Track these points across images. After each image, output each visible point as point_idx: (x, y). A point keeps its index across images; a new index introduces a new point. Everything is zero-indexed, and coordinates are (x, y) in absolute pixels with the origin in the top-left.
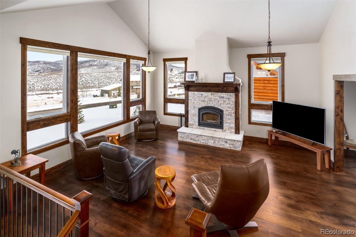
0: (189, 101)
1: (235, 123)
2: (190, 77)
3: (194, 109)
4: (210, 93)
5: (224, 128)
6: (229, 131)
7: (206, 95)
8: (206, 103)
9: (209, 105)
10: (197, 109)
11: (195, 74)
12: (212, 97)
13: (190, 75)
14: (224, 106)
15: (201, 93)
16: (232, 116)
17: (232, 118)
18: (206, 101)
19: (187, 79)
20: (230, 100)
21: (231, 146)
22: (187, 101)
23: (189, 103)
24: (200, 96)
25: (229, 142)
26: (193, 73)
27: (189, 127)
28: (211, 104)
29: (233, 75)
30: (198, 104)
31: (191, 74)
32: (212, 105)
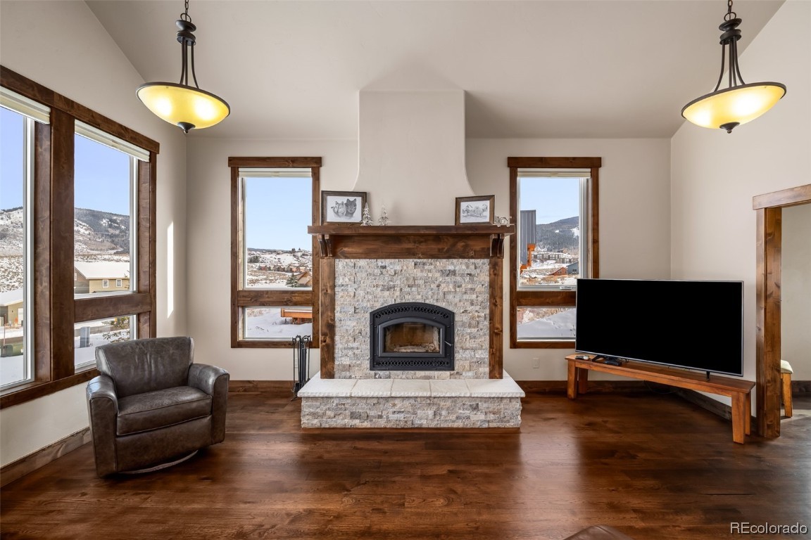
0: (337, 289)
1: (491, 346)
2: (342, 210)
3: (357, 316)
4: (410, 262)
5: (457, 365)
6: (470, 374)
7: (398, 268)
8: (398, 293)
9: (409, 299)
10: (368, 316)
11: (359, 200)
12: (418, 273)
13: (343, 204)
14: (457, 300)
15: (381, 262)
16: (481, 326)
17: (481, 333)
18: (398, 289)
19: (331, 217)
20: (475, 279)
21: (491, 417)
22: (329, 291)
23: (338, 297)
24: (377, 271)
25: (483, 406)
26: (352, 199)
27: (336, 375)
28: (415, 296)
29: (487, 203)
30: (370, 297)
31: (344, 199)
32: (419, 299)
